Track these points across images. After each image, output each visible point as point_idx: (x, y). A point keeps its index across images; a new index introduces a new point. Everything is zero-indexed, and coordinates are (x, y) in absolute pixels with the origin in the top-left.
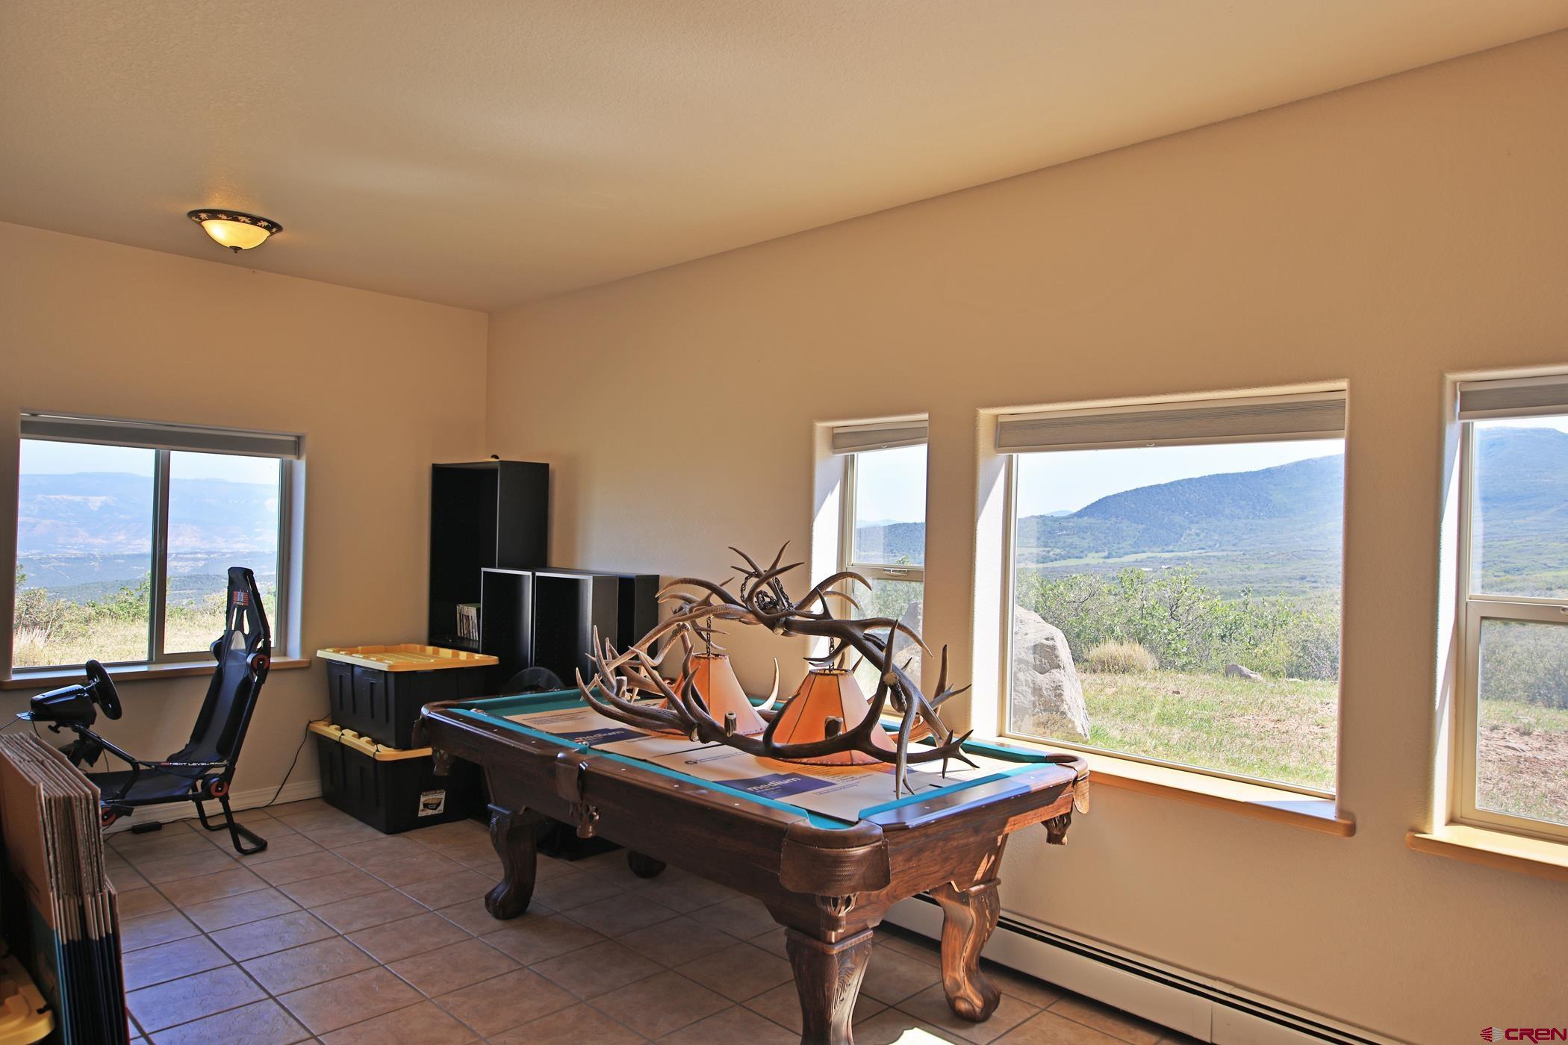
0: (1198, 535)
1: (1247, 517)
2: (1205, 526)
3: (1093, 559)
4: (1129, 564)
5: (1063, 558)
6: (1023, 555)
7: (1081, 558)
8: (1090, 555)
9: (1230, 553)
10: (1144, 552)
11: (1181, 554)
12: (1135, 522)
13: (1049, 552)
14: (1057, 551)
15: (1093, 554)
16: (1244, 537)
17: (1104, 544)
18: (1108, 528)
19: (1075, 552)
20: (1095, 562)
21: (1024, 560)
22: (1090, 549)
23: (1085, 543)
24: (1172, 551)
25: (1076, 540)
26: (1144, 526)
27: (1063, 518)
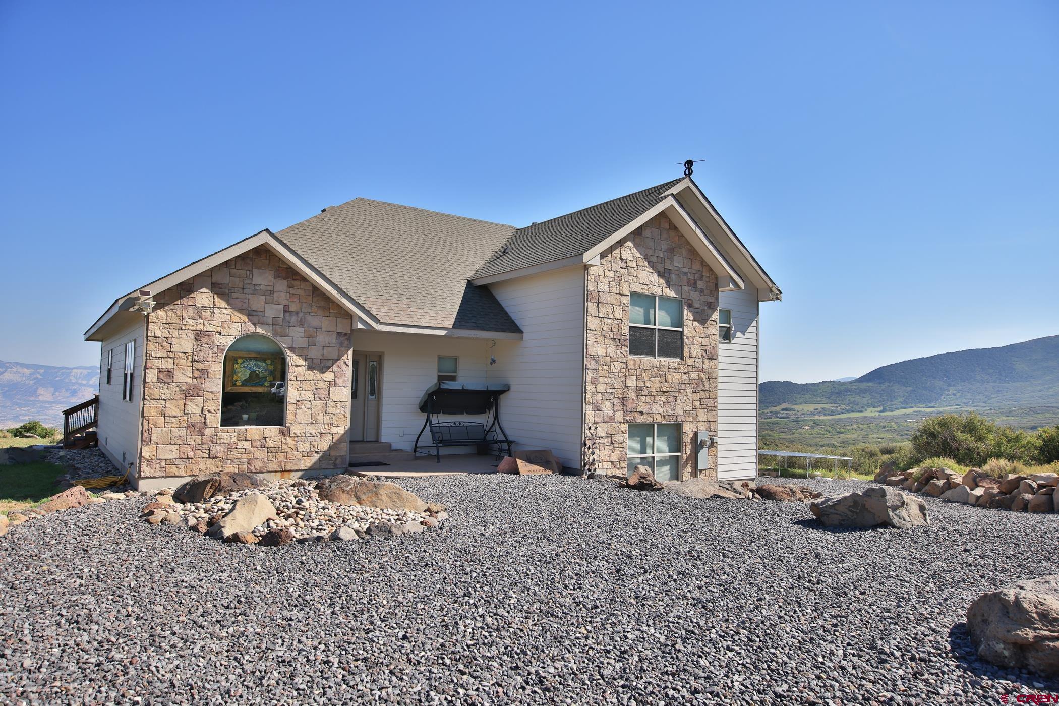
0: (954, 395)
1: (995, 382)
2: (960, 388)
3: (871, 413)
4: (898, 417)
5: (848, 411)
6: (817, 409)
7: (861, 411)
8: (869, 410)
9: (980, 409)
10: (912, 407)
11: (941, 409)
12: (904, 386)
13: (837, 407)
14: (843, 406)
15: (872, 409)
16: (993, 396)
17: (880, 402)
18: (883, 390)
19: (857, 408)
20: (873, 414)
21: (818, 413)
22: (869, 406)
23: (865, 401)
24: (934, 407)
25: (858, 399)
26: (911, 389)
27: (848, 383)
